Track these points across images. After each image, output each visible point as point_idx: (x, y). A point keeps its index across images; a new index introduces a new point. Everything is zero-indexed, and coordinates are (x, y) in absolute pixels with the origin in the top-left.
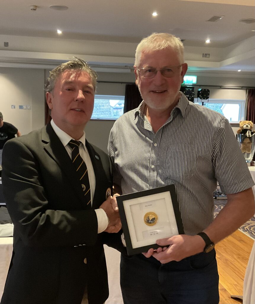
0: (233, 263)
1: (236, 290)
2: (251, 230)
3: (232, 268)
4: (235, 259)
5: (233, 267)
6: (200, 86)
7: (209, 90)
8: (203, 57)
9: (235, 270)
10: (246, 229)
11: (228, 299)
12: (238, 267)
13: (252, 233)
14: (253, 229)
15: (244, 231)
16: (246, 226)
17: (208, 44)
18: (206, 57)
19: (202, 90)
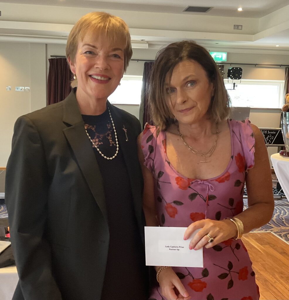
6: (231, 64)
8: (234, 28)
17: (241, 12)
18: (238, 29)
19: (233, 68)
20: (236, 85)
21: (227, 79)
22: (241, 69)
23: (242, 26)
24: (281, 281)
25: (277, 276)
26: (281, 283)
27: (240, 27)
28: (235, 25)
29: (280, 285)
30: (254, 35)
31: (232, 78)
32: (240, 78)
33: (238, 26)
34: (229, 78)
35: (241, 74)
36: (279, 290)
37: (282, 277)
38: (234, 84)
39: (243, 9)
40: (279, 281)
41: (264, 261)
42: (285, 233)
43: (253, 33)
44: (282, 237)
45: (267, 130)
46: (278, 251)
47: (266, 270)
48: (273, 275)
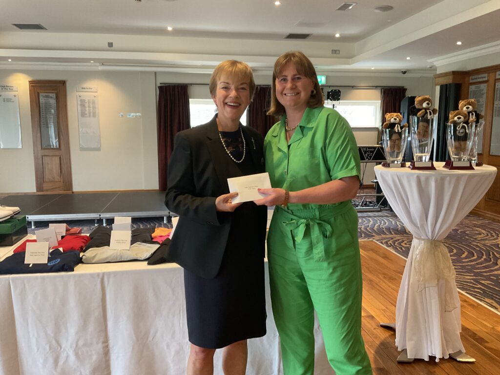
0: (379, 284)
1: (385, 316)
2: (396, 244)
3: (379, 290)
4: (380, 279)
5: (379, 288)
6: (330, 86)
7: (340, 90)
8: (332, 53)
9: (383, 293)
10: (390, 244)
11: (377, 327)
12: (385, 289)
13: (397, 249)
14: (397, 244)
15: (388, 247)
16: (389, 241)
17: (338, 38)
18: (336, 53)
19: (332, 90)
20: (335, 106)
21: (327, 101)
22: (339, 91)
23: (339, 51)
24: (384, 280)
25: (381, 277)
26: (385, 282)
27: (337, 52)
28: (332, 50)
29: (384, 284)
30: (351, 59)
31: (331, 100)
32: (338, 99)
33: (336, 51)
34: (329, 100)
35: (340, 96)
36: (383, 288)
37: (385, 277)
38: (334, 105)
39: (340, 35)
40: (383, 281)
41: (368, 264)
42: (385, 240)
43: (350, 57)
44: (383, 244)
45: (366, 148)
46: (380, 256)
47: (371, 272)
48: (378, 276)
